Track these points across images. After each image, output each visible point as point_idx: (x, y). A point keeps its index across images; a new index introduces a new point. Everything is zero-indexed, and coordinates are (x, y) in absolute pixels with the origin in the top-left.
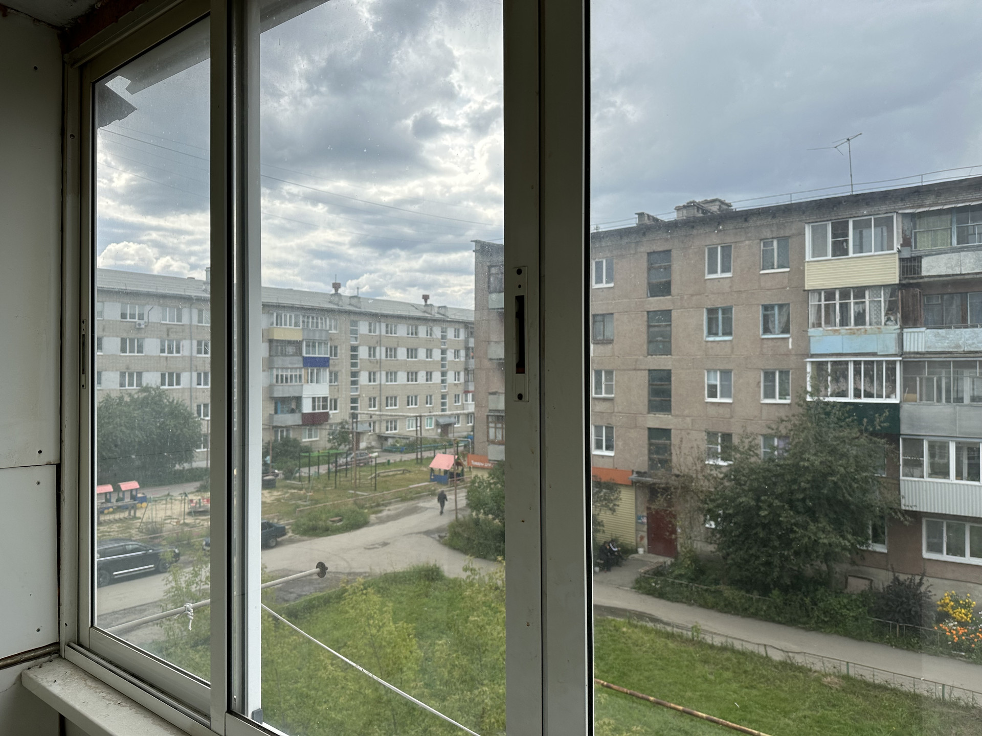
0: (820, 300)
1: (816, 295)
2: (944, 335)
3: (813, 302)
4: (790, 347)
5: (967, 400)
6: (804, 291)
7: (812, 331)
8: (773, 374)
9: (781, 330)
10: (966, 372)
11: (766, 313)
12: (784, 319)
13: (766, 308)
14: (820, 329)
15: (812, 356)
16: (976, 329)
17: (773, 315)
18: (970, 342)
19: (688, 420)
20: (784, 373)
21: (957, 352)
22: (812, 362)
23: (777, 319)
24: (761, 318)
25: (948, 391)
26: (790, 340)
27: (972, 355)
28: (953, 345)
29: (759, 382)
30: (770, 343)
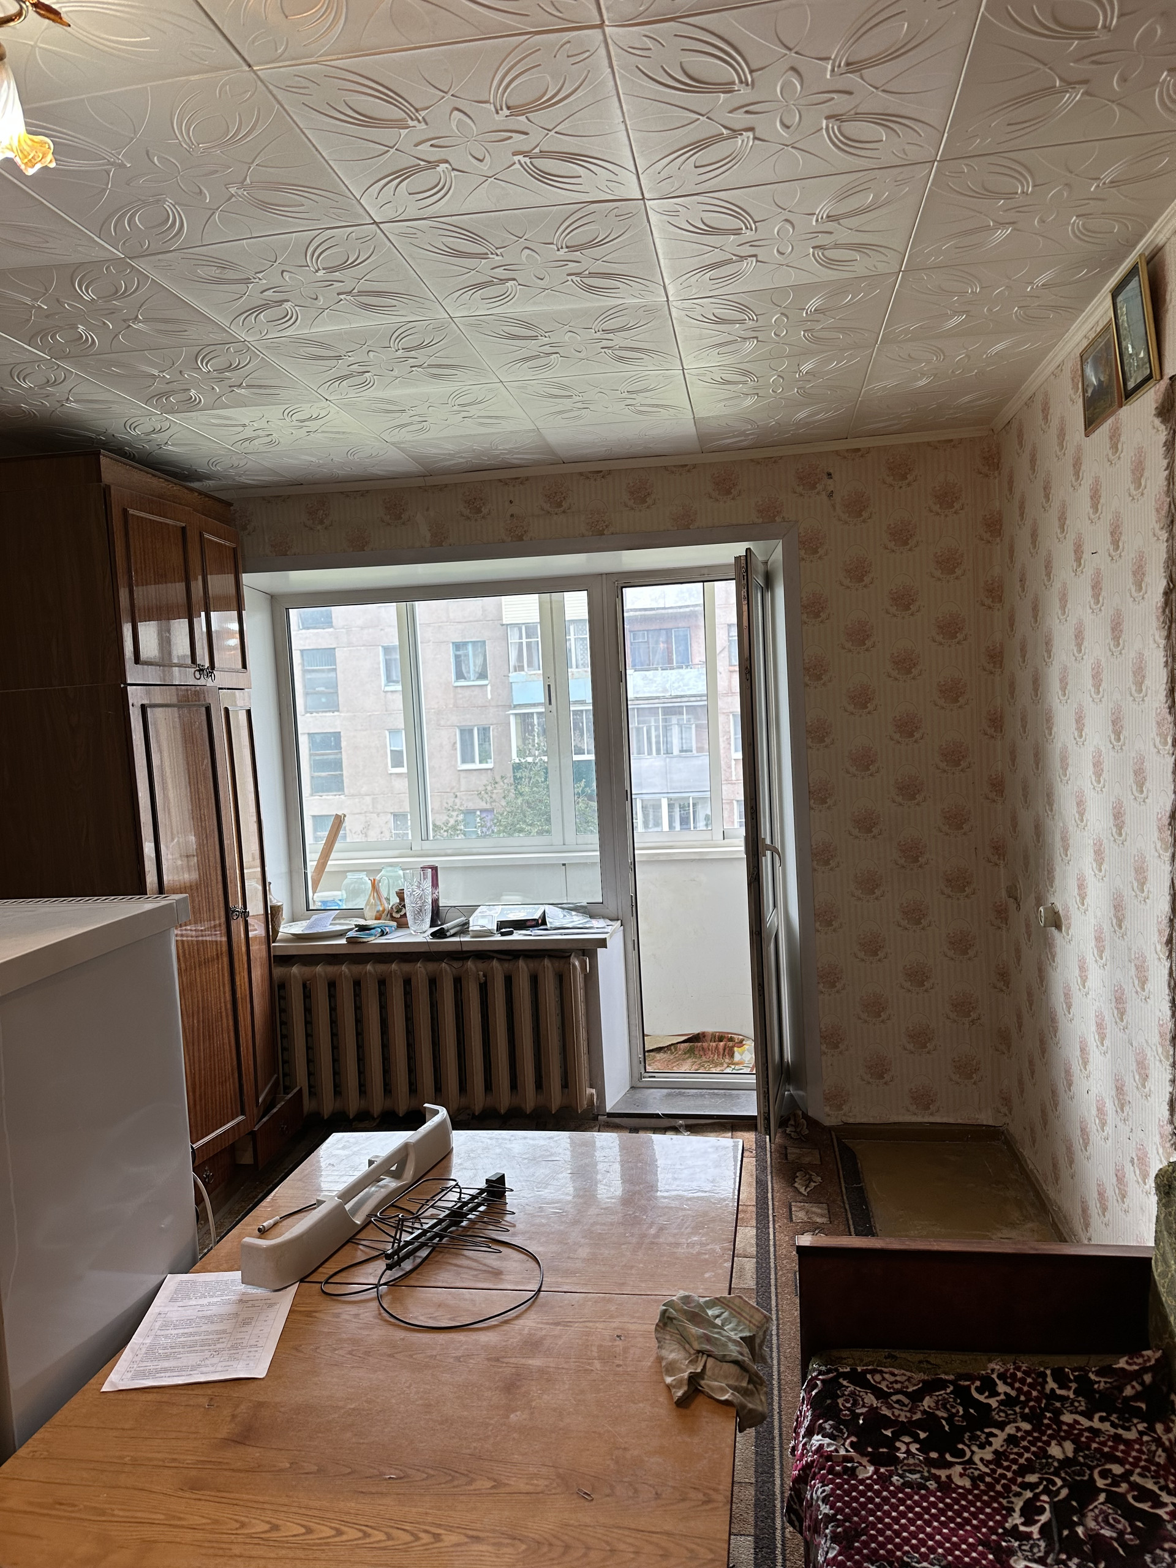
0: (521, 638)
1: (516, 630)
2: (651, 677)
3: (514, 638)
4: (489, 697)
5: (676, 752)
6: (503, 625)
7: (513, 676)
8: (471, 731)
9: (477, 675)
10: (674, 719)
11: (458, 653)
12: (480, 661)
13: (458, 646)
14: (523, 673)
15: (515, 707)
16: (681, 670)
17: (467, 655)
18: (676, 685)
19: (368, 799)
20: (484, 731)
21: (664, 697)
22: (516, 714)
23: (472, 665)
24: (452, 660)
25: (658, 743)
26: (489, 687)
27: (679, 700)
28: (661, 689)
29: (455, 743)
30: (467, 693)
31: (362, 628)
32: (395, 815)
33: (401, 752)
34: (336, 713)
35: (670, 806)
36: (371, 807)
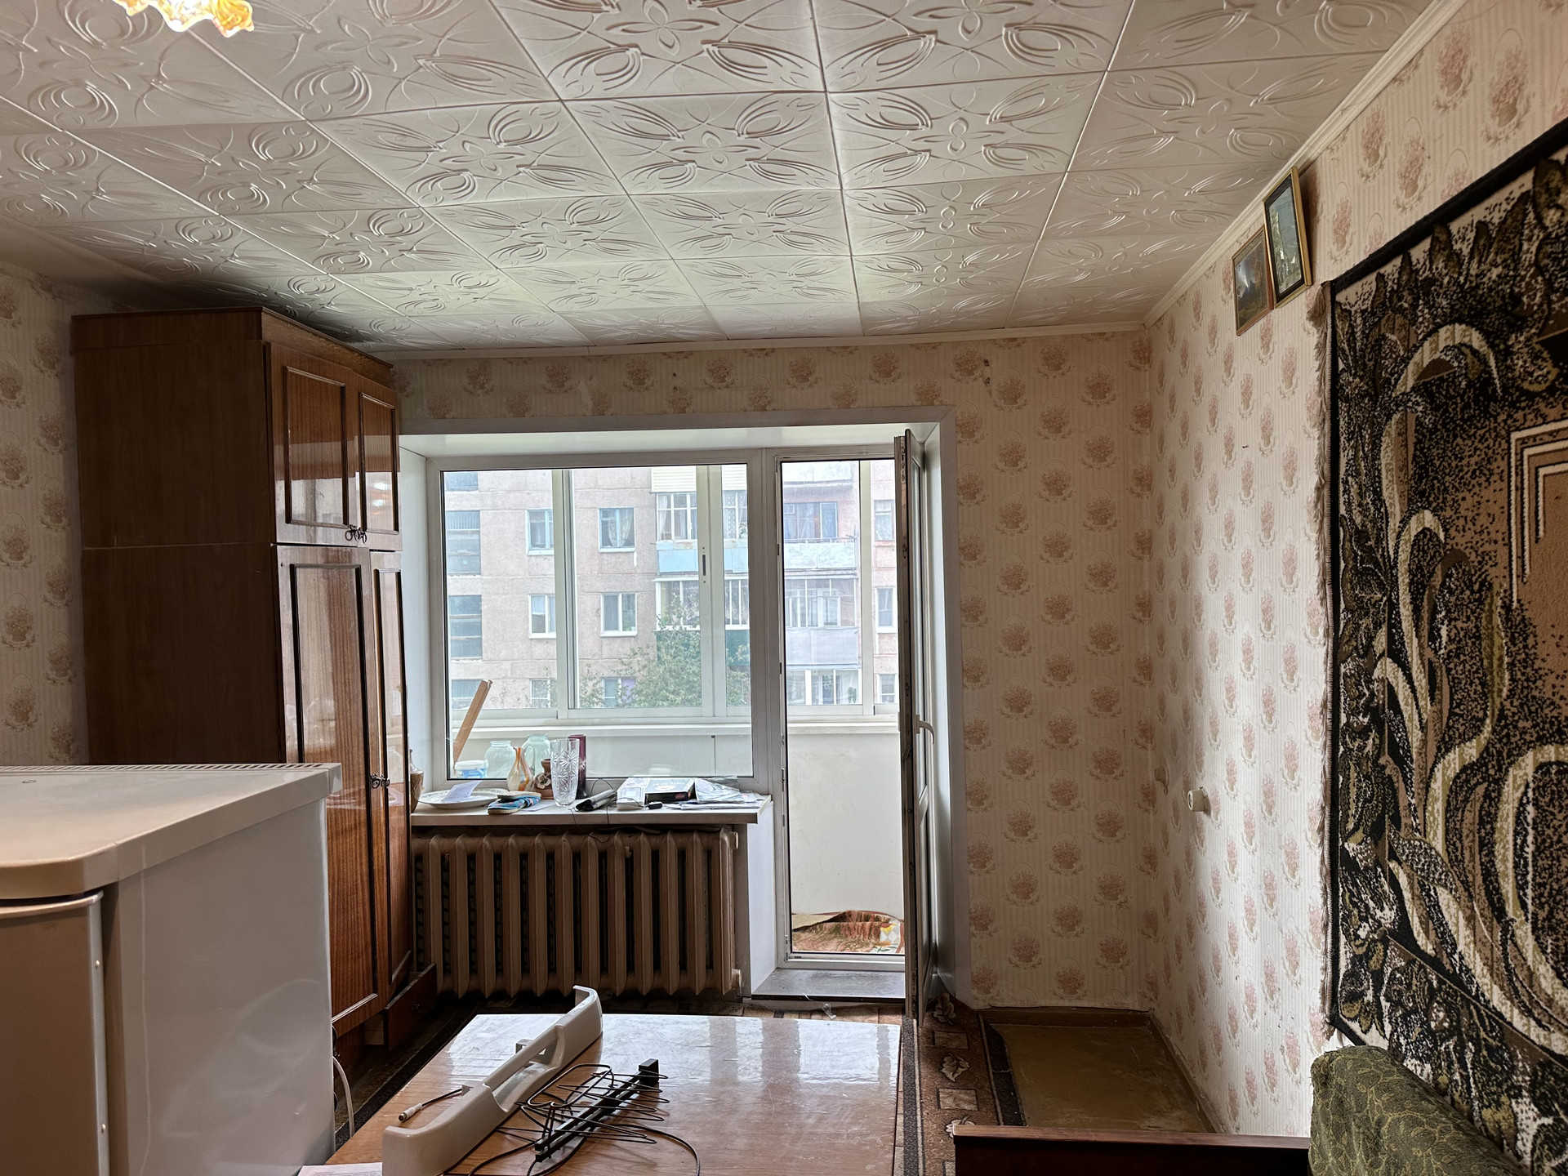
0: (669, 506)
1: (665, 499)
2: (798, 549)
3: (662, 506)
4: (635, 564)
5: (821, 624)
6: (651, 493)
7: (661, 544)
8: (616, 598)
9: (624, 542)
10: (820, 592)
11: (605, 519)
12: (627, 528)
13: (606, 513)
14: (669, 541)
15: (662, 574)
16: (827, 544)
17: (614, 522)
18: (822, 558)
19: (507, 665)
20: (629, 599)
21: (810, 570)
22: (661, 582)
23: (619, 532)
24: (599, 526)
25: (803, 615)
26: (635, 554)
27: (825, 573)
28: (807, 562)
29: (599, 609)
30: (613, 559)
31: (508, 492)
32: (535, 682)
33: (543, 617)
34: (477, 576)
35: (814, 678)
36: (509, 672)
